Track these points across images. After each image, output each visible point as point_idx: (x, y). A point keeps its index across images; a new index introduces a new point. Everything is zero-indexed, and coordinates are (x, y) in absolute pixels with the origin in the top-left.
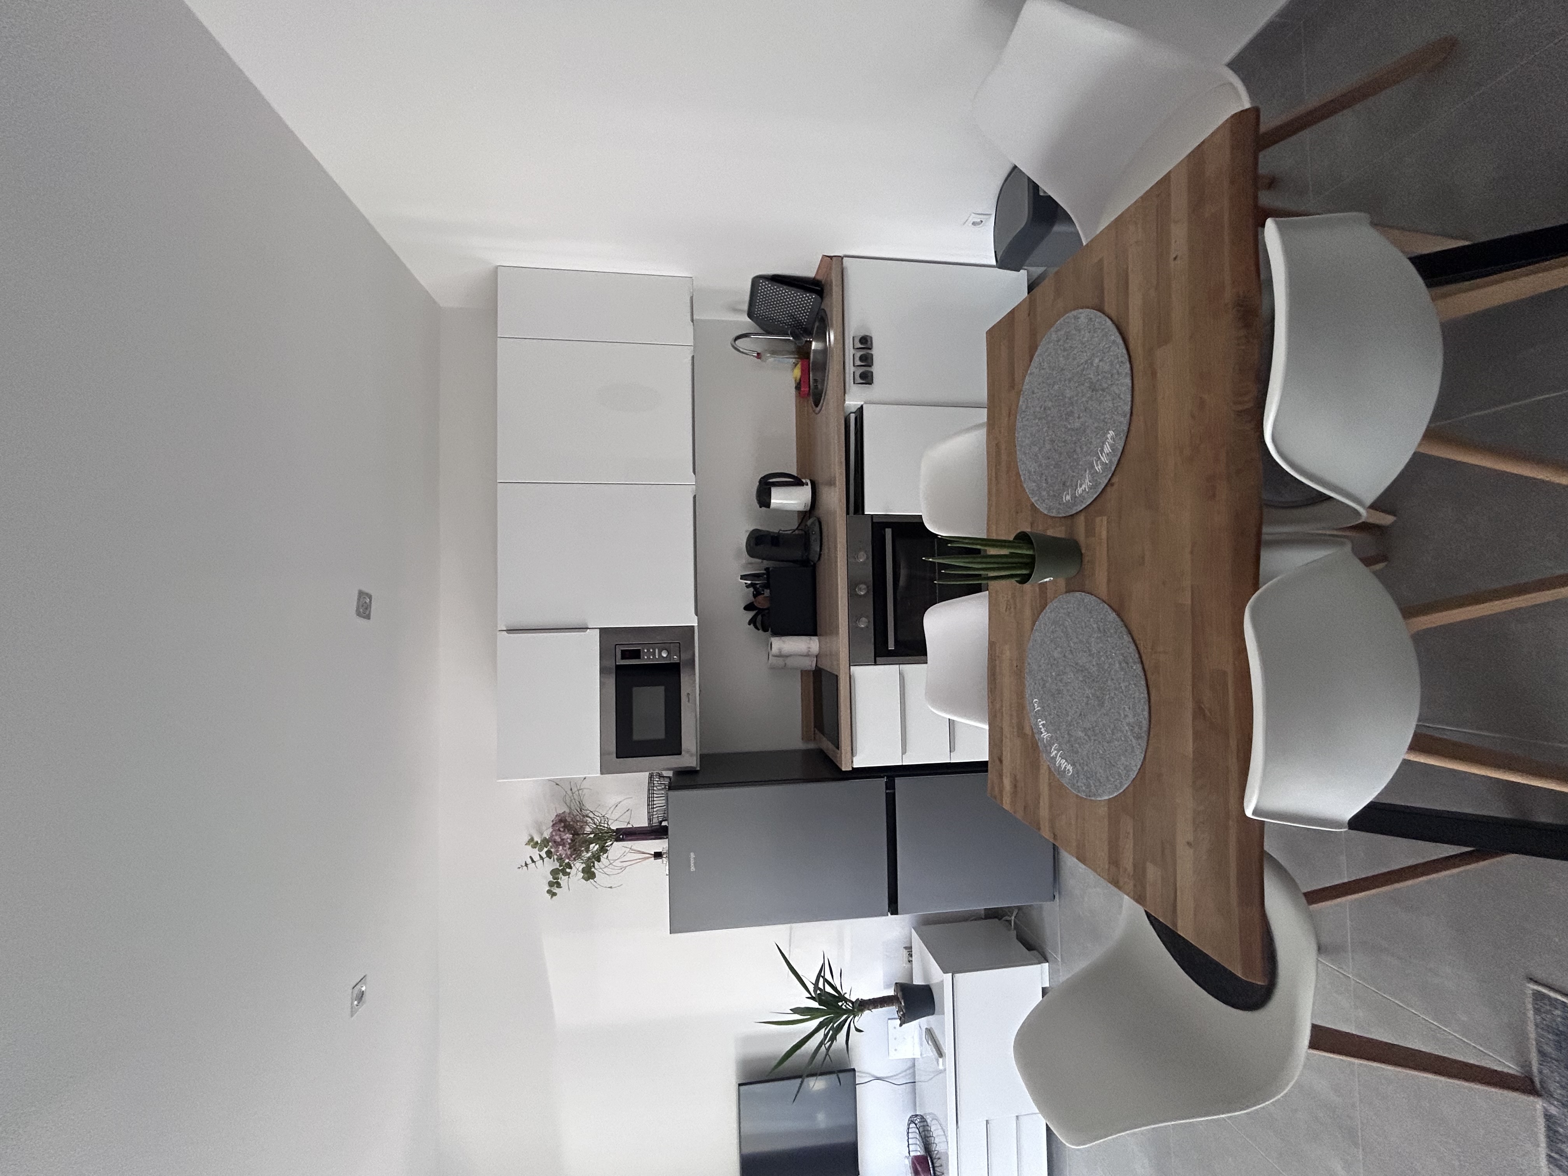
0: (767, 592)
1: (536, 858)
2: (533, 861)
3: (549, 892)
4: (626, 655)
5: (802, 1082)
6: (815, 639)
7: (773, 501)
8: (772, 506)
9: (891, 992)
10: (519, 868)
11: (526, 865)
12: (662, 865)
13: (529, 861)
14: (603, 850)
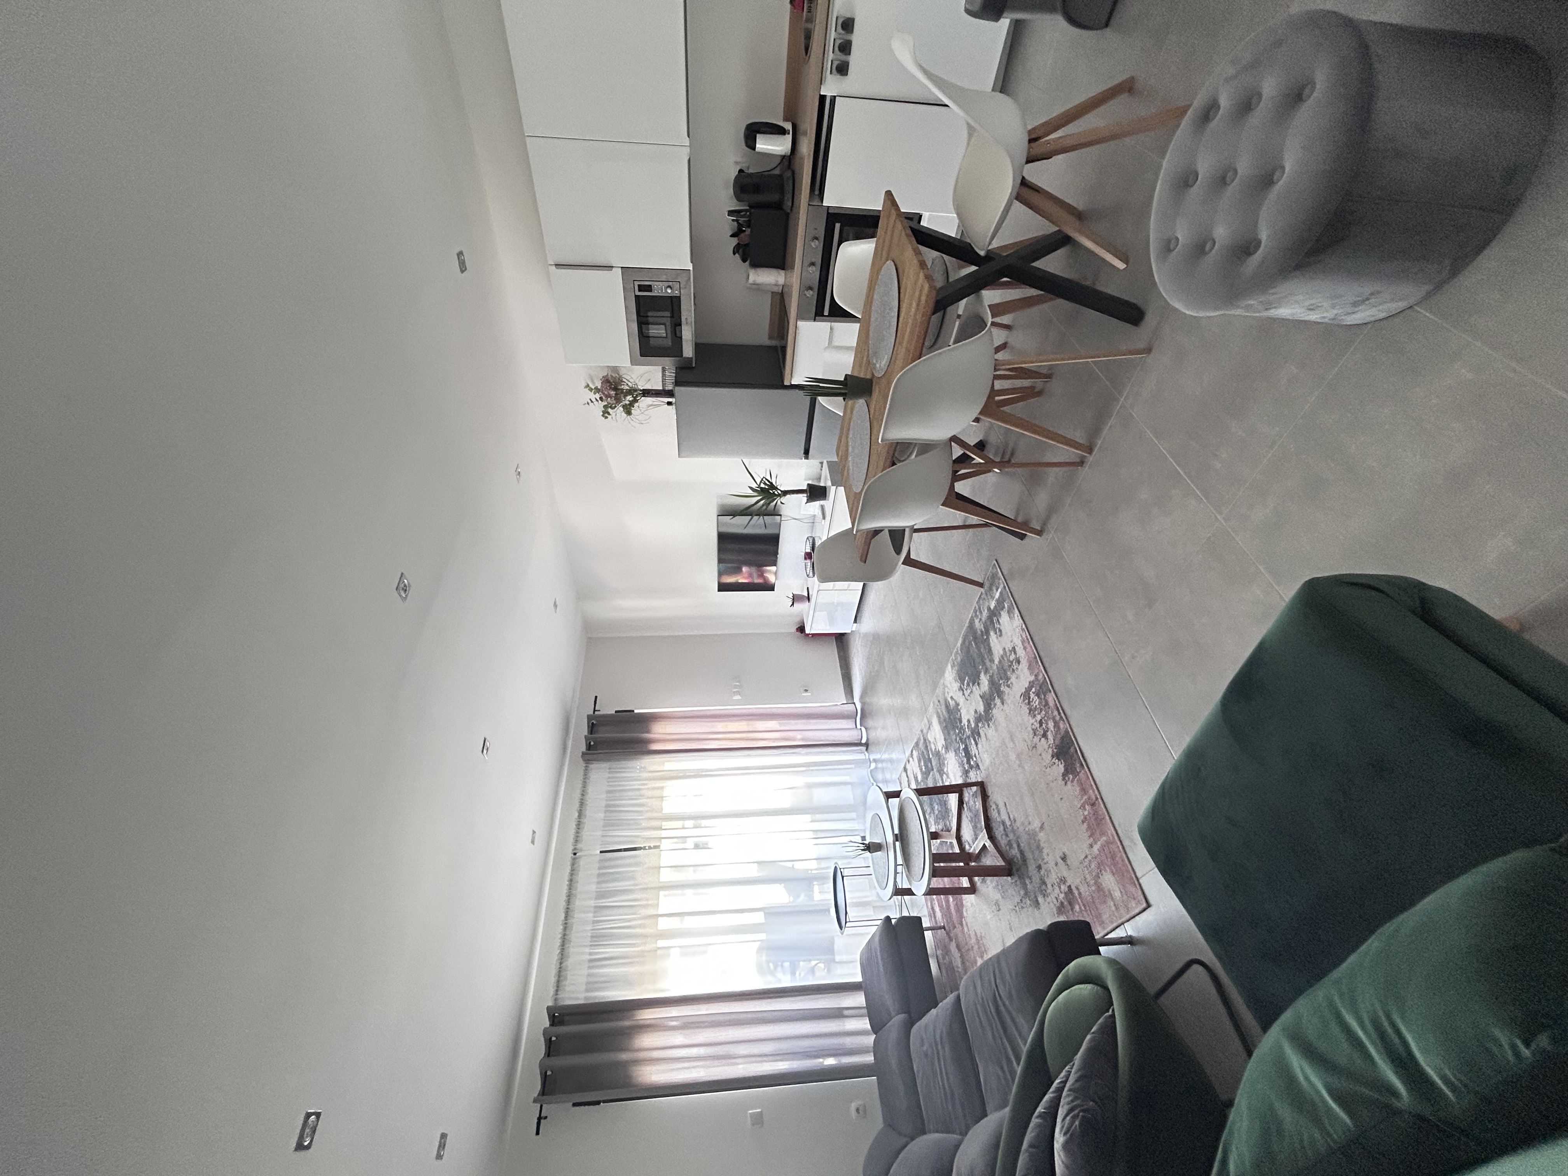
0: (748, 231)
1: (594, 400)
2: (592, 402)
3: (603, 416)
4: (641, 288)
5: (751, 519)
6: (782, 272)
7: (757, 146)
8: (757, 150)
9: (805, 488)
10: (585, 404)
11: (588, 403)
12: (672, 409)
13: (589, 402)
14: (635, 400)
